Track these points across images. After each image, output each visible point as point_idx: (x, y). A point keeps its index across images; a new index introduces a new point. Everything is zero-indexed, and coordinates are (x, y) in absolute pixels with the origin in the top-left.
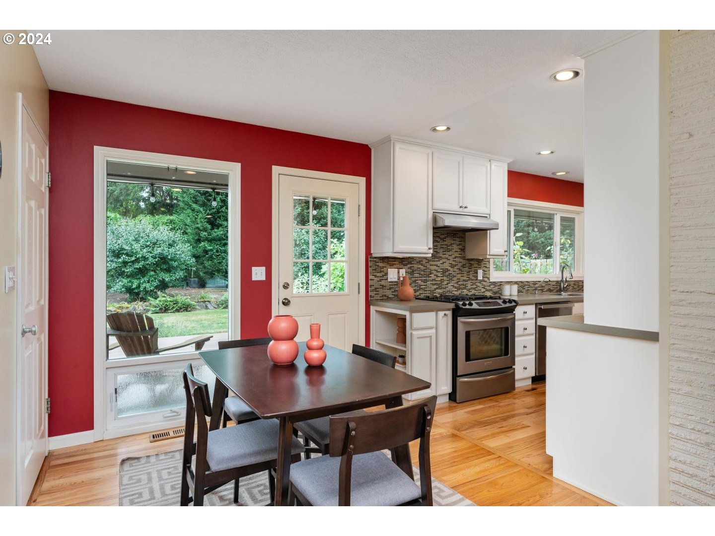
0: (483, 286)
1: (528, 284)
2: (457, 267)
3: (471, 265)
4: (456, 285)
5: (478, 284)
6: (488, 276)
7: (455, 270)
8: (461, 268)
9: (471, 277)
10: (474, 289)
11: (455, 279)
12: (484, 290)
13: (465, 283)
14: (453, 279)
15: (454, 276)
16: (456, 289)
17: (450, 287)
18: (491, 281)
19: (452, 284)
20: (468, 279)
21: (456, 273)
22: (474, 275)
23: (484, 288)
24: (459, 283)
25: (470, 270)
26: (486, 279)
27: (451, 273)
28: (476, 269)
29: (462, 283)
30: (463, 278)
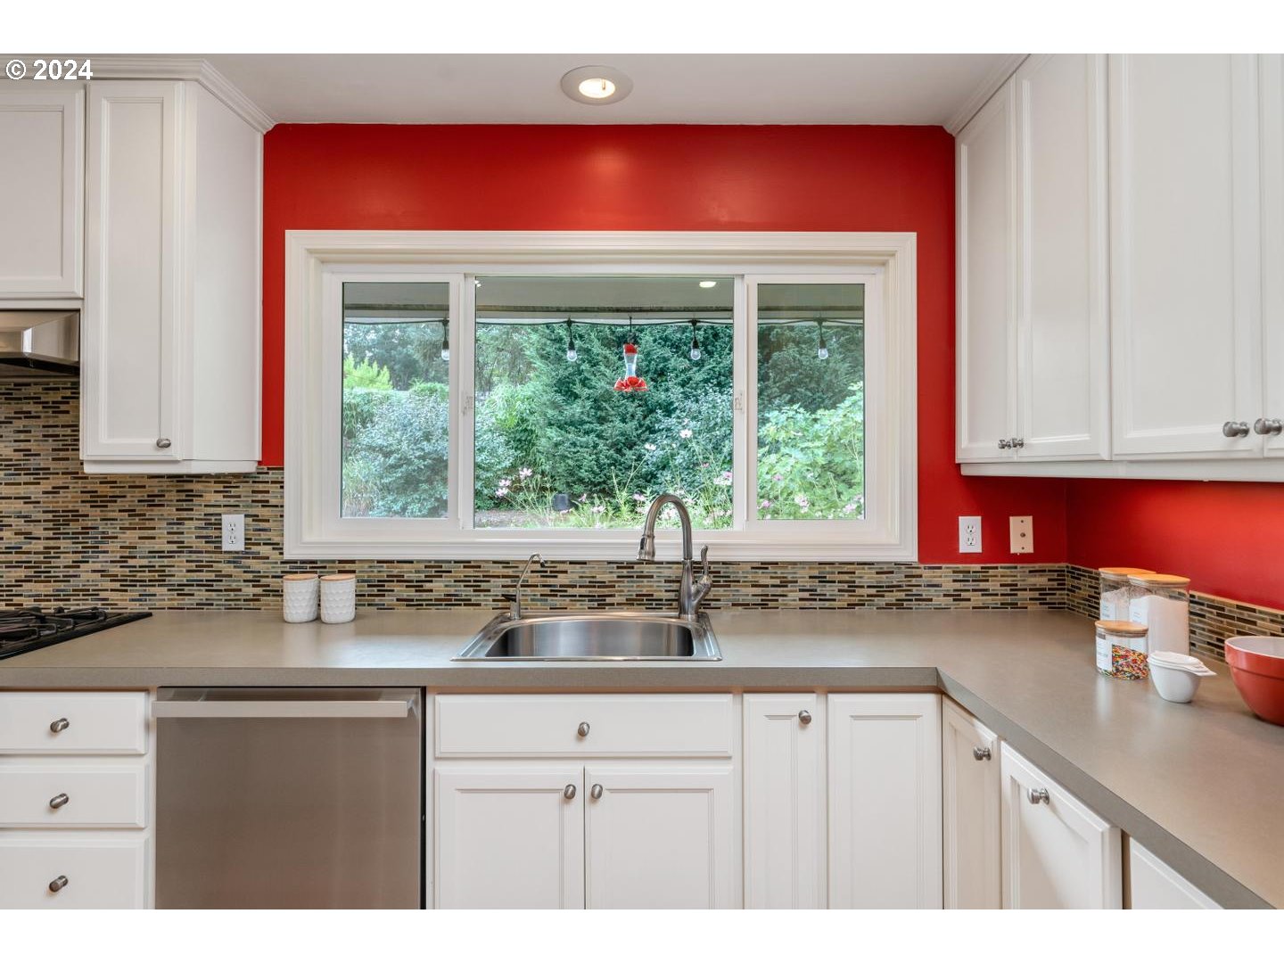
0: (250, 576)
1: (510, 572)
2: (120, 503)
3: (190, 495)
4: (116, 569)
5: (227, 569)
6: (276, 540)
7: (111, 515)
8: (140, 509)
9: (190, 539)
10: (208, 585)
11: (112, 546)
12: (259, 590)
13: (157, 562)
14: (103, 547)
15: (106, 538)
16: (117, 585)
17: (86, 575)
18: (287, 557)
19: (98, 566)
20: (174, 547)
21: (118, 524)
22: (204, 533)
23: (255, 582)
24: (131, 562)
25: (185, 514)
26: (265, 550)
27: (90, 524)
28: (212, 510)
29: (145, 562)
30: (149, 545)
